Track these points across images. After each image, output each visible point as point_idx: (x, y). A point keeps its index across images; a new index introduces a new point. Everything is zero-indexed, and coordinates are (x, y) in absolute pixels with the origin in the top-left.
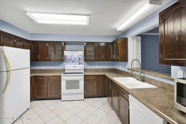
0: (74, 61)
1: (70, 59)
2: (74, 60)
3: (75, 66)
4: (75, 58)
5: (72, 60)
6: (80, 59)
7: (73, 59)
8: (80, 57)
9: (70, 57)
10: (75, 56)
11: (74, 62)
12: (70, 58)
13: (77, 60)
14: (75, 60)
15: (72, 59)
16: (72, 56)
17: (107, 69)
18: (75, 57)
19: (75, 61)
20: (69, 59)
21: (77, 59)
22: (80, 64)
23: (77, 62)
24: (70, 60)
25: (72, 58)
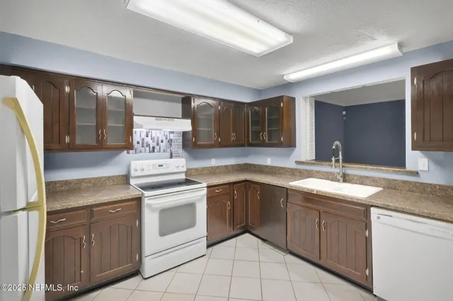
0: (154, 148)
1: (143, 144)
2: (155, 144)
3: (161, 164)
4: (158, 140)
5: (148, 145)
6: (170, 141)
7: (150, 142)
8: (172, 136)
9: (144, 135)
10: (158, 135)
11: (153, 151)
12: (143, 139)
13: (163, 145)
14: (158, 144)
15: (147, 143)
16: (150, 135)
17: (232, 166)
18: (158, 137)
19: (157, 148)
20: (138, 143)
21: (162, 141)
22: (171, 157)
23: (162, 150)
24: (143, 147)
25: (148, 140)
